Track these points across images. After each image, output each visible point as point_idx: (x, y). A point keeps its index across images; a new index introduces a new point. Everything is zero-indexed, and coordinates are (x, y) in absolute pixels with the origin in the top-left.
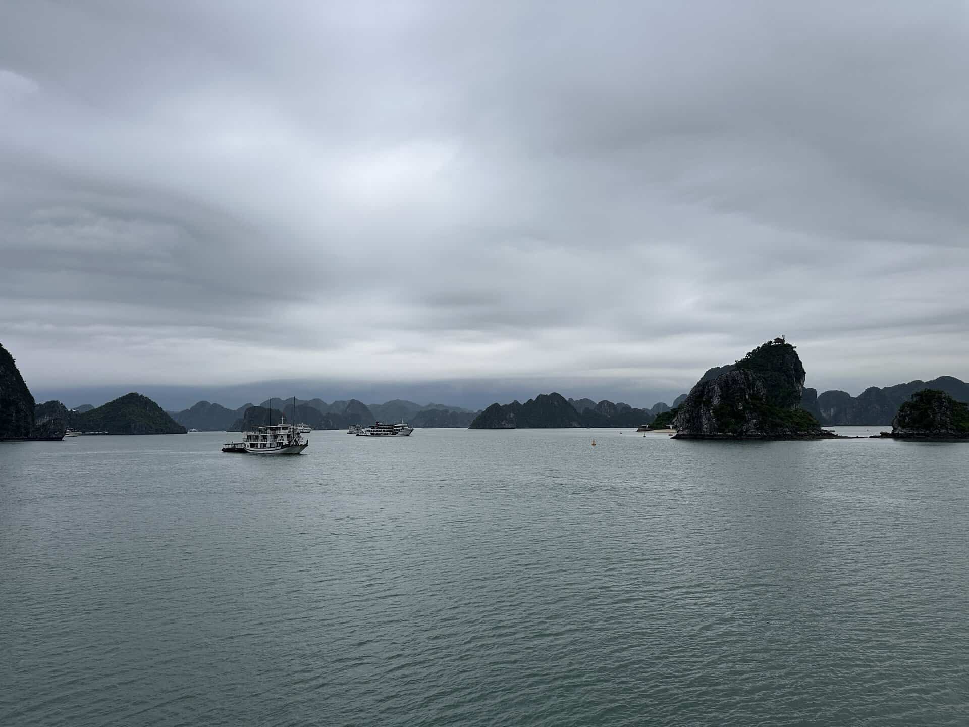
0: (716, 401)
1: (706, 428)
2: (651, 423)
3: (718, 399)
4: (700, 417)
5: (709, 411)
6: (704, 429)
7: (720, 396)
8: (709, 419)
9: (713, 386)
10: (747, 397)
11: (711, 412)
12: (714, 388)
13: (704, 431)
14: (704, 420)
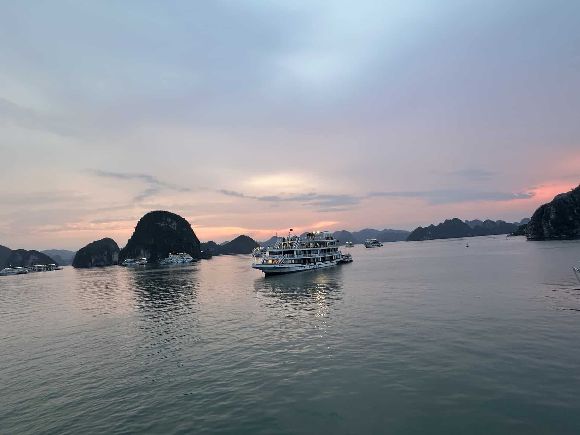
0: (553, 216)
1: (547, 233)
2: (515, 231)
3: (554, 214)
4: (542, 227)
5: (548, 222)
6: (546, 234)
7: (555, 213)
8: (548, 228)
9: (550, 207)
10: (575, 211)
11: (549, 223)
12: (550, 208)
13: (545, 235)
14: (545, 228)
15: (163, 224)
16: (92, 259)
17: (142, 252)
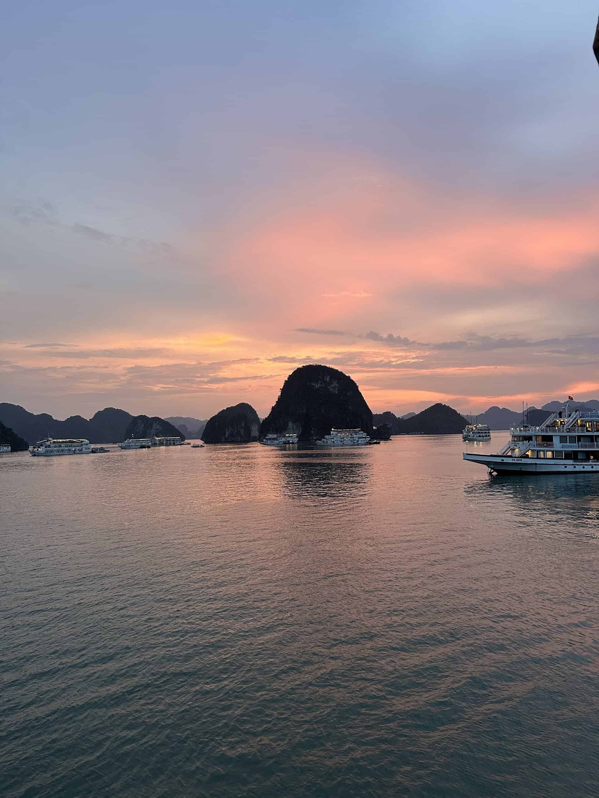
15: (319, 385)
16: (226, 432)
17: (290, 424)
